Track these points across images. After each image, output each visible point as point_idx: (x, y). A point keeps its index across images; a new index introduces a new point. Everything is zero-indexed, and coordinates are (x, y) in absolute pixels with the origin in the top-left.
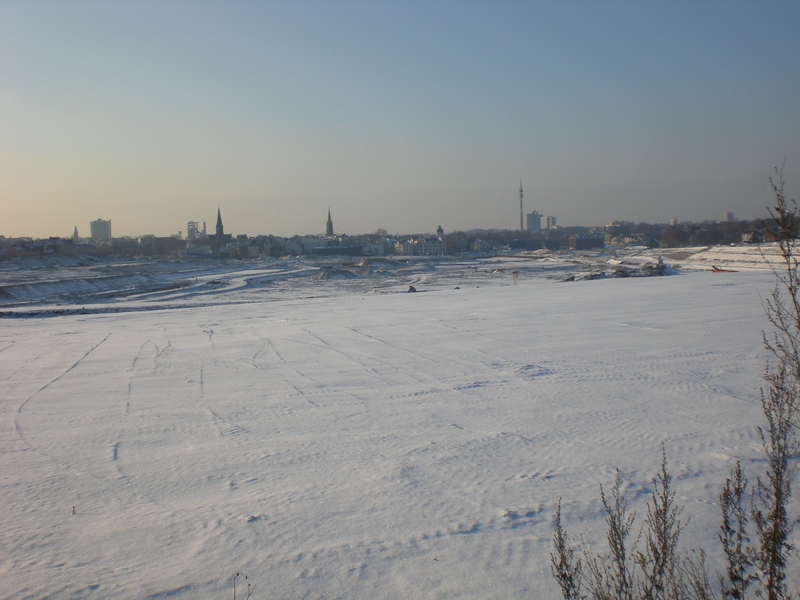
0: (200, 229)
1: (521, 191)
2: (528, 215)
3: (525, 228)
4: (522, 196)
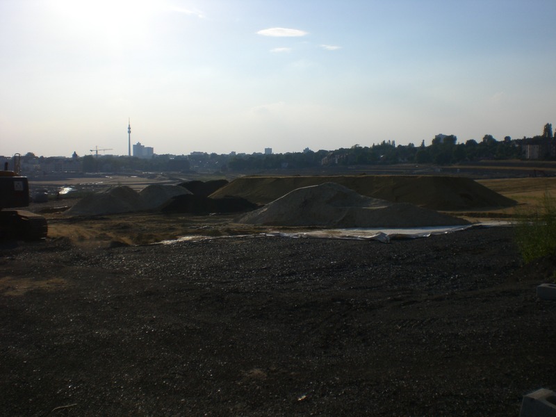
1: (129, 128)
2: (134, 146)
3: (132, 155)
4: (129, 132)
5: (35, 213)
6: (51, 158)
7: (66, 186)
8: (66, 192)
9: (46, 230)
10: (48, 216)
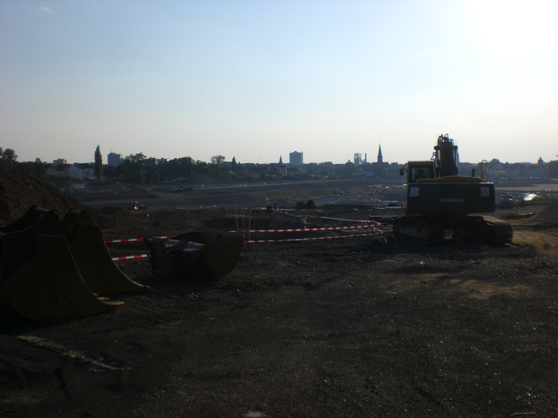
0: (363, 159)
5: (500, 218)
6: (517, 164)
7: (531, 192)
8: (531, 199)
9: (511, 236)
10: (512, 222)
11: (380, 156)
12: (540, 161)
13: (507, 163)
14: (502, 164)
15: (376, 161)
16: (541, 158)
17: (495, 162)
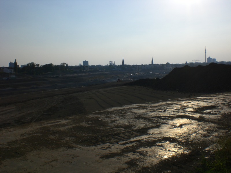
1: (205, 51)
2: (207, 58)
11: (123, 62)
12: (186, 63)
13: (172, 64)
14: (170, 64)
15: (122, 64)
16: (186, 62)
17: (168, 64)
